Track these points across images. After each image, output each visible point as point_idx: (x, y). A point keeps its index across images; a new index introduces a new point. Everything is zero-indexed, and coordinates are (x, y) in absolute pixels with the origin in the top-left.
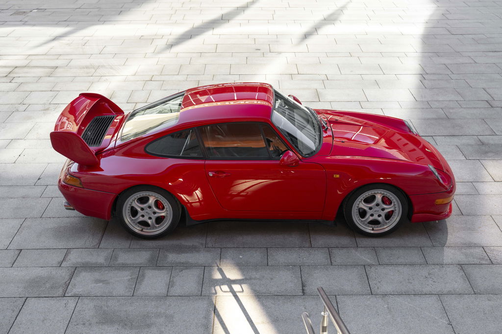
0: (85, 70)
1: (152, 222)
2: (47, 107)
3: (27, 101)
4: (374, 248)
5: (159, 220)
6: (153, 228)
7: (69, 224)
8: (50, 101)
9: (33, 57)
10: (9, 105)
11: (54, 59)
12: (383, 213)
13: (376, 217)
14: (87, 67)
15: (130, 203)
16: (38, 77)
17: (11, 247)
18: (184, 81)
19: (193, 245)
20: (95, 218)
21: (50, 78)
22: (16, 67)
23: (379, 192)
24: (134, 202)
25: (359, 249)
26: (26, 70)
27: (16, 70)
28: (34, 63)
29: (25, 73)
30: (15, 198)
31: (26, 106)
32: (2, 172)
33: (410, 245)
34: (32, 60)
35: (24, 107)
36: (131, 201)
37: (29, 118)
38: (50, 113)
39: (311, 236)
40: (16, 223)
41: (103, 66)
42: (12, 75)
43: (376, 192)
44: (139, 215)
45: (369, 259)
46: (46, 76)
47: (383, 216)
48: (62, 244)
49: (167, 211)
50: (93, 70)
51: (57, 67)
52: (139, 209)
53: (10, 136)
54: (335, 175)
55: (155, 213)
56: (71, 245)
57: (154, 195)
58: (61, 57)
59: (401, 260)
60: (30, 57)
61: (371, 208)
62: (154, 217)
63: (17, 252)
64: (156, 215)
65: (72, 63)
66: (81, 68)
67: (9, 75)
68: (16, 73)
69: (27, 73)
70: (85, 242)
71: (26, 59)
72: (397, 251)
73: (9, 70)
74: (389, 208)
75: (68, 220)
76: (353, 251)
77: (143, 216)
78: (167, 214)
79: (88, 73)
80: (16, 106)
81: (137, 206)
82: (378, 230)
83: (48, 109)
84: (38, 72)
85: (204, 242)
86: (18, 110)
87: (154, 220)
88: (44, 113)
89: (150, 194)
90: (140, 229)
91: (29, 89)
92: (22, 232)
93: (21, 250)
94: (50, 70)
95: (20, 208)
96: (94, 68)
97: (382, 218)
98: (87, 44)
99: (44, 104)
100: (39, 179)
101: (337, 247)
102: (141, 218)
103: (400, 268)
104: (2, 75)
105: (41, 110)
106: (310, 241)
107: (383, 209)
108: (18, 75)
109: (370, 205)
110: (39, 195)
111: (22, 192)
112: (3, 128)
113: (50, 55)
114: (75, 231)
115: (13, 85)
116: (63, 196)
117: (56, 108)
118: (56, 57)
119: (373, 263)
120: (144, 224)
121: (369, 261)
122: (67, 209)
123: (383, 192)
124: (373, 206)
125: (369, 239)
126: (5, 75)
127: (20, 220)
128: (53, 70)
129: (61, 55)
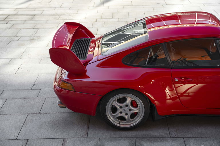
0: (53, 16)
1: (128, 117)
2: (32, 38)
3: (18, 35)
5: (133, 116)
6: (128, 122)
7: (61, 118)
8: (34, 34)
9: (19, 9)
10: (7, 37)
11: (33, 11)
14: (54, 15)
15: (111, 103)
16: (24, 21)
17: (20, 137)
18: (118, 22)
19: (160, 135)
20: (80, 113)
21: (31, 21)
22: (9, 15)
24: (114, 102)
26: (15, 17)
27: (9, 17)
28: (20, 13)
29: (15, 18)
30: (18, 99)
31: (19, 37)
32: (8, 80)
34: (19, 11)
35: (18, 38)
36: (112, 101)
37: (21, 45)
38: (35, 42)
40: (22, 118)
41: (64, 14)
42: (7, 20)
44: (118, 112)
46: (29, 20)
48: (58, 135)
49: (140, 109)
50: (58, 17)
51: (35, 15)
52: (118, 107)
53: (11, 56)
55: (130, 110)
56: (65, 135)
57: (130, 96)
58: (36, 9)
60: (17, 10)
62: (129, 113)
63: (25, 142)
64: (132, 112)
65: (44, 13)
66: (50, 16)
67: (5, 19)
68: (10, 18)
69: (17, 18)
70: (76, 132)
71: (15, 11)
73: (5, 17)
75: (60, 115)
77: (121, 113)
78: (140, 111)
79: (55, 18)
80: (12, 37)
81: (117, 105)
83: (33, 39)
84: (24, 18)
85: (168, 133)
86: (13, 40)
87: (129, 115)
88: (31, 42)
89: (128, 96)
90: (118, 123)
91: (19, 28)
92: (27, 125)
93: (28, 140)
94: (30, 16)
95: (23, 106)
96: (58, 15)
98: (51, 2)
99: (31, 36)
100: (34, 85)
102: (120, 114)
104: (1, 19)
105: (29, 40)
108: (11, 20)
110: (36, 96)
111: (23, 94)
112: (5, 51)
113: (30, 8)
114: (66, 124)
115: (8, 25)
116: (57, 97)
117: (38, 39)
118: (34, 9)
120: (122, 119)
122: (60, 107)
126: (3, 19)
127: (24, 115)
128: (33, 16)
129: (36, 8)
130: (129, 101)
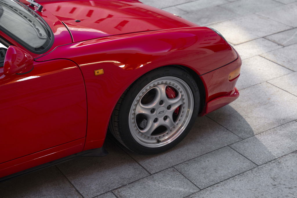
4: (174, 168)
12: (170, 113)
13: (161, 121)
23: (160, 82)
25: (156, 177)
33: (214, 148)
39: (72, 182)
43: (156, 83)
45: (180, 187)
47: (171, 116)
54: (96, 72)
59: (222, 173)
61: (153, 111)
72: (207, 162)
74: (175, 103)
76: (150, 183)
82: (167, 139)
97: (170, 120)
101: (124, 186)
103: (232, 184)
106: (77, 191)
107: (169, 107)
109: (151, 106)
119: (192, 191)
121: (181, 189)
123: (164, 81)
124: (156, 105)
125: (158, 157)
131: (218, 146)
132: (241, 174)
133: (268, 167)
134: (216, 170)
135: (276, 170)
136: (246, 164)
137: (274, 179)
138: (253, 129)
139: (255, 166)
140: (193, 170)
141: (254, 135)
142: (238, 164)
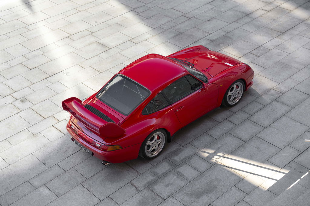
1: (157, 148)
4: (241, 110)
17: (101, 198)
19: (176, 149)
25: (236, 113)
30: (53, 180)
36: (148, 142)
39: (212, 118)
40: (80, 189)
44: (151, 147)
45: (245, 115)
48: (122, 183)
49: (162, 139)
52: (151, 144)
62: (157, 145)
63: (109, 199)
70: (131, 175)
85: (178, 145)
89: (154, 134)
90: (151, 155)
92: (92, 190)
101: (228, 117)
103: (260, 112)
106: (216, 120)
110: (63, 171)
127: (79, 186)
130: (156, 137)
131: (251, 101)
132: (261, 109)
133: (268, 106)
134: (254, 109)
135: (271, 107)
136: (262, 106)
137: (271, 109)
138: (260, 94)
139: (265, 106)
140: (247, 110)
141: (261, 96)
142: (259, 106)
